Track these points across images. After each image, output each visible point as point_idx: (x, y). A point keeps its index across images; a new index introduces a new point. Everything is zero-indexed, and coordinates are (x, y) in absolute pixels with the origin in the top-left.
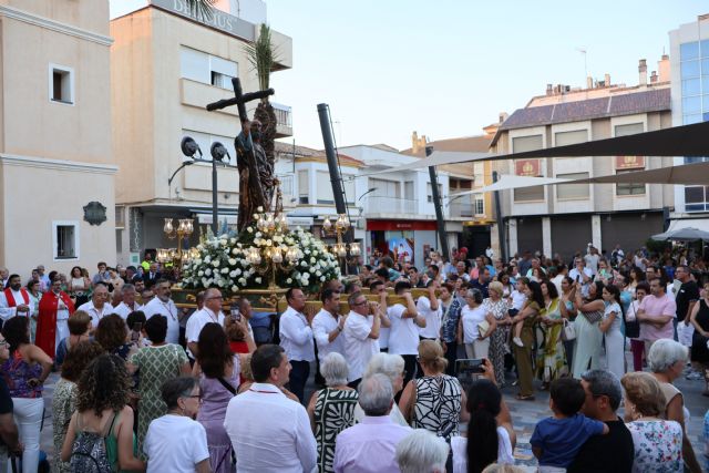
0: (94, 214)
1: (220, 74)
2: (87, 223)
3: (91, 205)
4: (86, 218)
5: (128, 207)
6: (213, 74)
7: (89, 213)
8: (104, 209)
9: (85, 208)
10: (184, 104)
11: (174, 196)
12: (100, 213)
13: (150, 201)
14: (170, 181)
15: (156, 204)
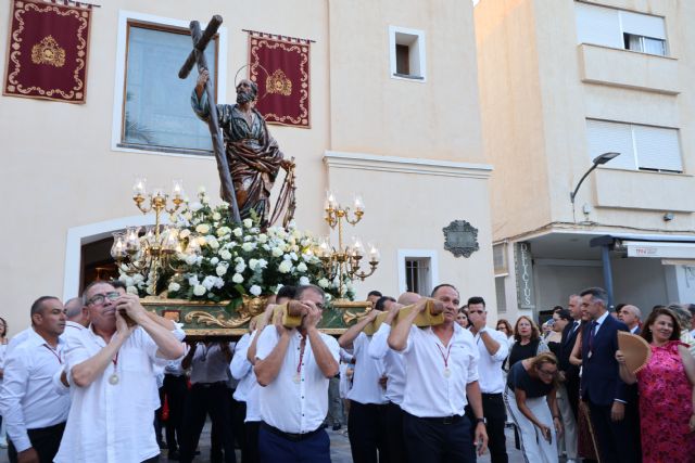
0: (460, 239)
1: (637, 37)
2: (450, 254)
3: (454, 226)
4: (448, 246)
5: (511, 244)
6: (628, 38)
7: (453, 238)
8: (474, 231)
9: (446, 231)
10: (586, 82)
11: (581, 218)
12: (470, 238)
13: (544, 228)
14: (573, 196)
15: (554, 231)
